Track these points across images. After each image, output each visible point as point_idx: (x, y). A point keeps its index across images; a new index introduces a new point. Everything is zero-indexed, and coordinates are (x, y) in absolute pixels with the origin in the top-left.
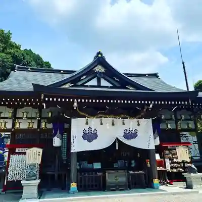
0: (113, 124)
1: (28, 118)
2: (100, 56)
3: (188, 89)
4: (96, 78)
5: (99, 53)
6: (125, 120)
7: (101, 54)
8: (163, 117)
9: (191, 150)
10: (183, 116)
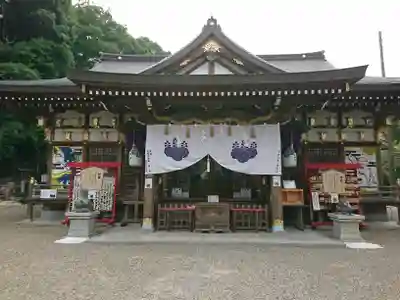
0: (212, 135)
1: (102, 127)
2: (212, 24)
3: (384, 75)
4: (207, 64)
5: (212, 19)
6: (233, 127)
7: (215, 21)
8: (313, 122)
9: (362, 177)
10: (351, 120)
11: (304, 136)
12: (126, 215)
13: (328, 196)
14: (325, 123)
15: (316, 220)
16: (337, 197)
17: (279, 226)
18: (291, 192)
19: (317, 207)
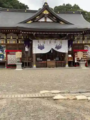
4: (44, 17)
6: (56, 41)
8: (76, 38)
9: (89, 53)
10: (86, 38)
11: (73, 42)
12: (25, 65)
13: (79, 58)
14: (79, 38)
15: (76, 65)
16: (81, 58)
17: (67, 65)
18: (70, 58)
19: (76, 61)
